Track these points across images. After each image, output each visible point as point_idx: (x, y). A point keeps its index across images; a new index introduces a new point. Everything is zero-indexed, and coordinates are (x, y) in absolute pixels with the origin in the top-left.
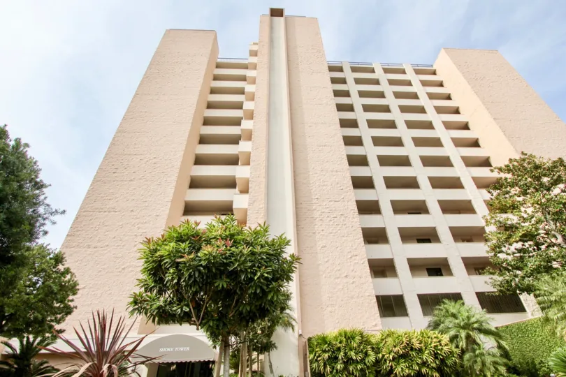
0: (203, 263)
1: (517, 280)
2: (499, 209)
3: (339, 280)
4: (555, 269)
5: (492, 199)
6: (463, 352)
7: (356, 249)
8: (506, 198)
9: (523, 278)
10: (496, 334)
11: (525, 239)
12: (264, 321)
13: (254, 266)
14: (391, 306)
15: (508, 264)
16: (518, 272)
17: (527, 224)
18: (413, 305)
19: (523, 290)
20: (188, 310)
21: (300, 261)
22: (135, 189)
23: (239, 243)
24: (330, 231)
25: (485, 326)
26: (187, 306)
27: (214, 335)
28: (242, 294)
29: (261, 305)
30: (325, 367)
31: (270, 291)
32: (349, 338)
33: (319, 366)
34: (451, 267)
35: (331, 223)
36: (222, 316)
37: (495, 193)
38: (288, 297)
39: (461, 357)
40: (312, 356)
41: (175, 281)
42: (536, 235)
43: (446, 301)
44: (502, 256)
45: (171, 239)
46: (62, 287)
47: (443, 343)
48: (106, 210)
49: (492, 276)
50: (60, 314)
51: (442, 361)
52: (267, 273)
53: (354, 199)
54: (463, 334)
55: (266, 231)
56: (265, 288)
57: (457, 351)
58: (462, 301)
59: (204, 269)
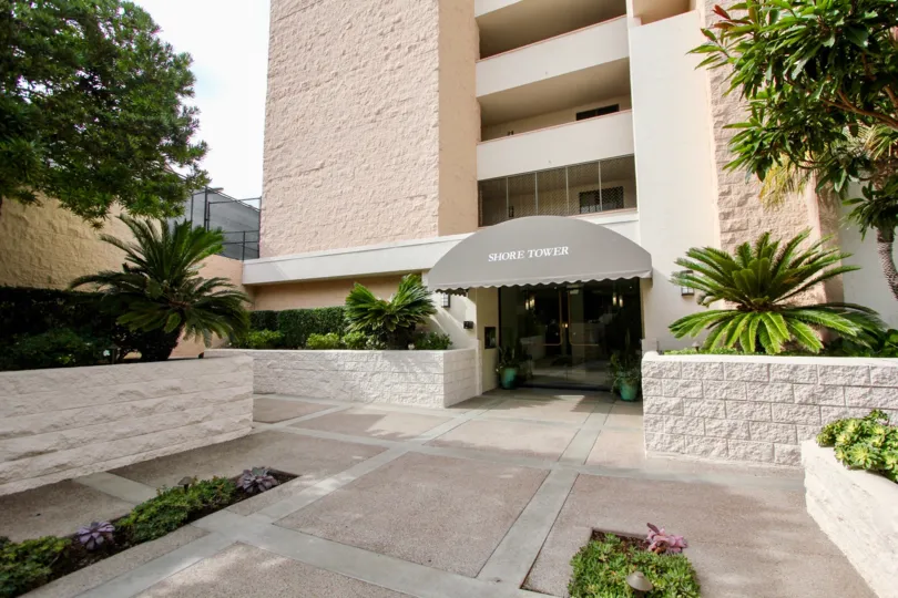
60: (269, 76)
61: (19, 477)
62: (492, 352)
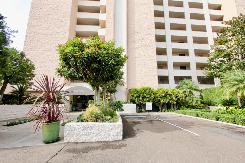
0: (86, 56)
1: (216, 72)
2: (219, 42)
3: (144, 69)
4: (233, 69)
5: (217, 37)
6: (187, 96)
7: (152, 57)
8: (224, 37)
9: (219, 72)
10: (201, 91)
11: (226, 56)
12: (113, 82)
13: (108, 59)
14: (163, 80)
15: (214, 66)
16: (217, 70)
17: (228, 50)
18: (172, 80)
19: (216, 76)
20: (81, 75)
21: (129, 58)
22: (50, 23)
23: (101, 49)
24: (142, 48)
25: (197, 88)
26: (81, 74)
27: (93, 86)
28: (103, 70)
29: (111, 75)
30: (135, 98)
31: (115, 70)
32: (145, 90)
33: (133, 98)
34: (190, 66)
35: (143, 44)
36: (96, 79)
37: (220, 35)
38: (122, 74)
39: (185, 98)
40: (131, 95)
41: (74, 64)
42: (231, 55)
43: (185, 79)
44: (213, 63)
45: (70, 45)
46: (28, 67)
47: (180, 93)
48: (39, 33)
49: (206, 70)
50: (30, 77)
51: (179, 99)
52: (114, 62)
53: (155, 34)
54: (188, 90)
55: (114, 44)
56: (113, 68)
57: (185, 96)
58: (191, 79)
59: (86, 59)
60: (24, 45)
61: (13, 117)
62: (71, 105)
